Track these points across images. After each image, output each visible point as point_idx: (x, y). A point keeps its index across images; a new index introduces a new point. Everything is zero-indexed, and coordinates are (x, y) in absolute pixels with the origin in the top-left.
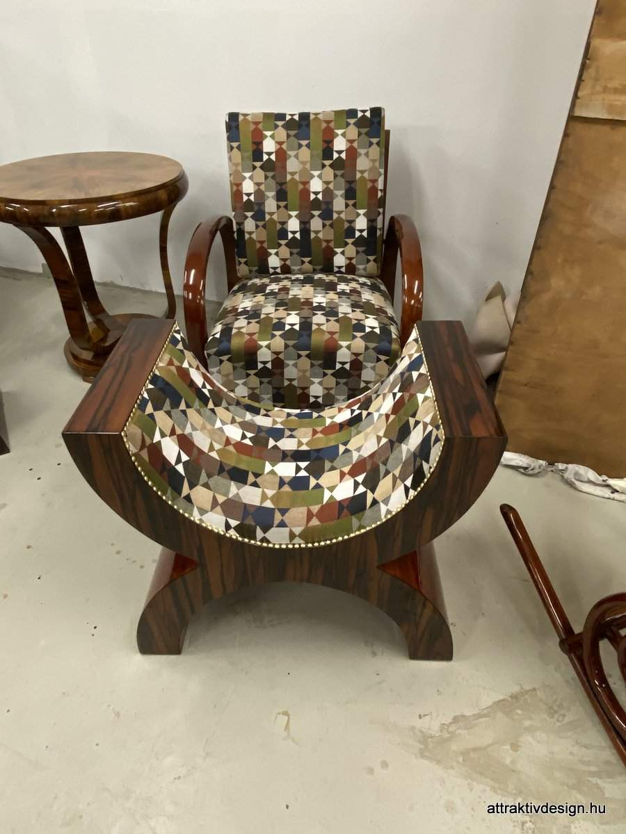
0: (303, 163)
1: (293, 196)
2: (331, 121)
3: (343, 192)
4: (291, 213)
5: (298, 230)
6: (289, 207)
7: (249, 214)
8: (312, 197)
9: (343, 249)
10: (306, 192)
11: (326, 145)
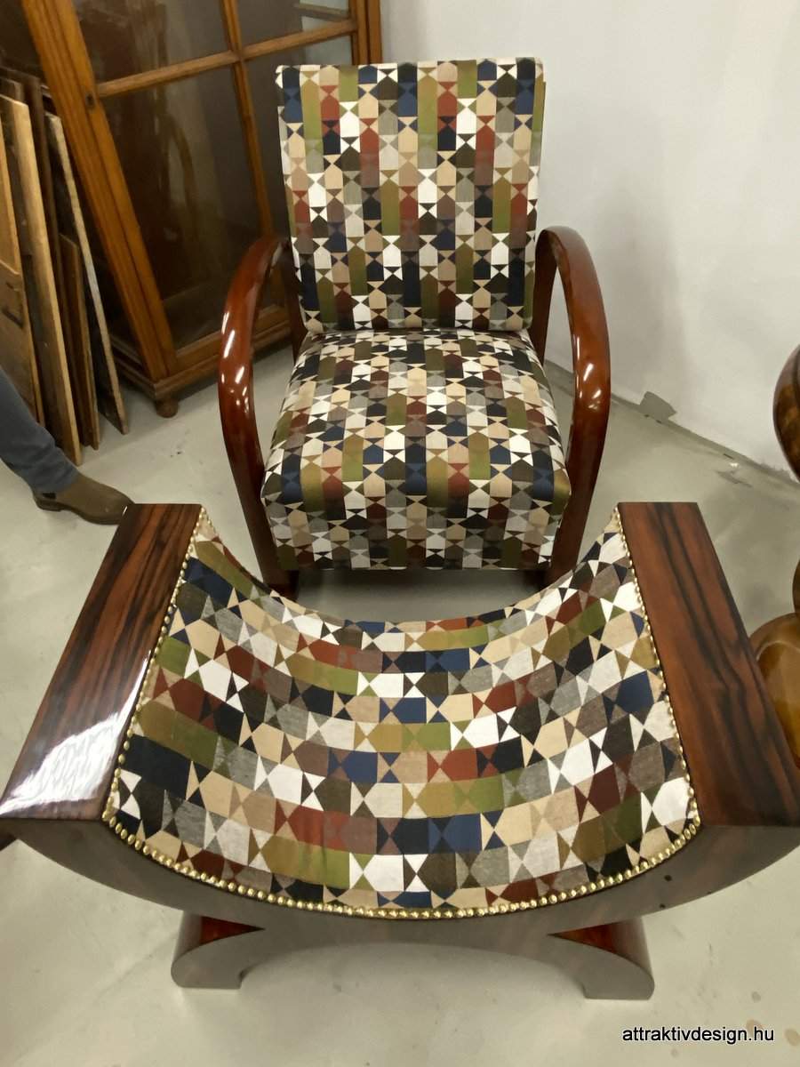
0: (407, 155)
1: (390, 212)
2: (452, 84)
3: (472, 203)
4: (388, 238)
5: (400, 265)
6: (383, 230)
7: (321, 241)
8: (422, 212)
9: (471, 295)
10: (411, 204)
11: (444, 125)
